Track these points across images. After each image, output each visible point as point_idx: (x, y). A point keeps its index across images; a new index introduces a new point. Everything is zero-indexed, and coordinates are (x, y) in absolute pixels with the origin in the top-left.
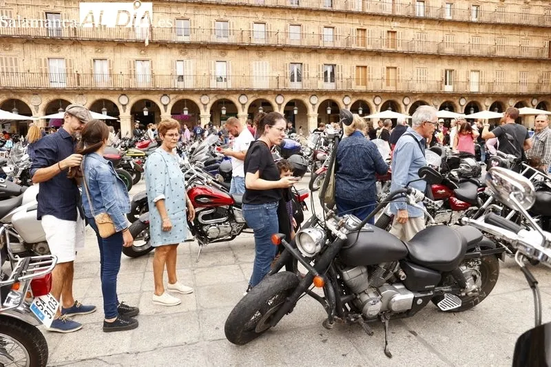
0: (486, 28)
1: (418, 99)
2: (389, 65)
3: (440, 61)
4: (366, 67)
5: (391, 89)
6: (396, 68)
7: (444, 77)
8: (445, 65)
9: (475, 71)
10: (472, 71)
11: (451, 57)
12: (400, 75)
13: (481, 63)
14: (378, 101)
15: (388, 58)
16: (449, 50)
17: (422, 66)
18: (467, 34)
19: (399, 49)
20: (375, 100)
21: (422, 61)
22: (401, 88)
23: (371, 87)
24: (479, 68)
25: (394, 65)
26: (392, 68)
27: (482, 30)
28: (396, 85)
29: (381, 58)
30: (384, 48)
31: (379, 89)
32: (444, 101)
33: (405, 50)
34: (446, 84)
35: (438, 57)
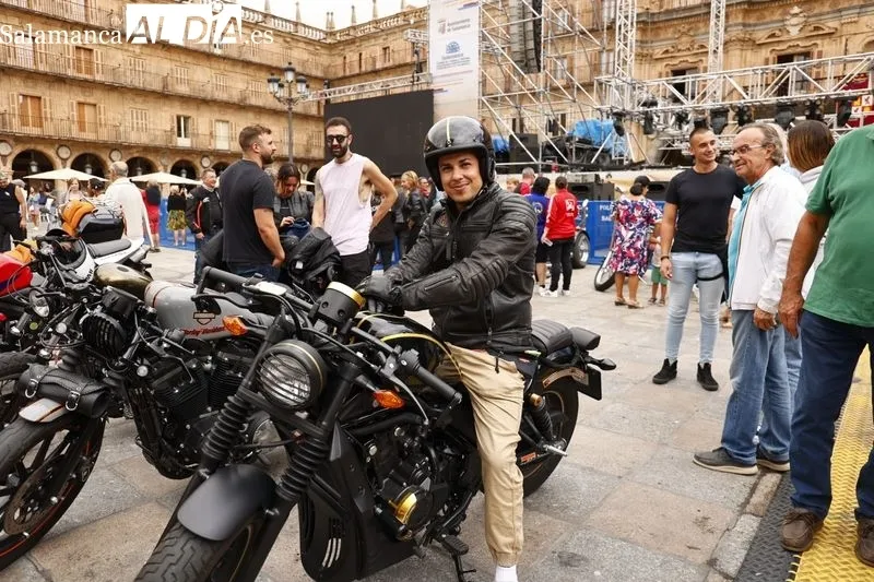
0: (233, 65)
1: (136, 155)
2: (82, 99)
3: (167, 102)
4: (39, 98)
5: (89, 136)
6: (95, 105)
7: (175, 124)
8: (178, 110)
9: (223, 121)
10: (218, 121)
11: (185, 100)
12: (102, 116)
13: (231, 111)
14: (64, 153)
15: (80, 89)
16: (183, 89)
17: (139, 106)
18: (208, 69)
19: (99, 77)
20: (60, 151)
21: (139, 100)
22: (104, 135)
23: (49, 130)
24: (227, 118)
25: (91, 100)
26: (89, 104)
27: (228, 67)
28: (96, 132)
29: (67, 86)
30: (71, 73)
31: (65, 134)
32: (178, 159)
33: (108, 79)
34: (179, 135)
35: (164, 96)
